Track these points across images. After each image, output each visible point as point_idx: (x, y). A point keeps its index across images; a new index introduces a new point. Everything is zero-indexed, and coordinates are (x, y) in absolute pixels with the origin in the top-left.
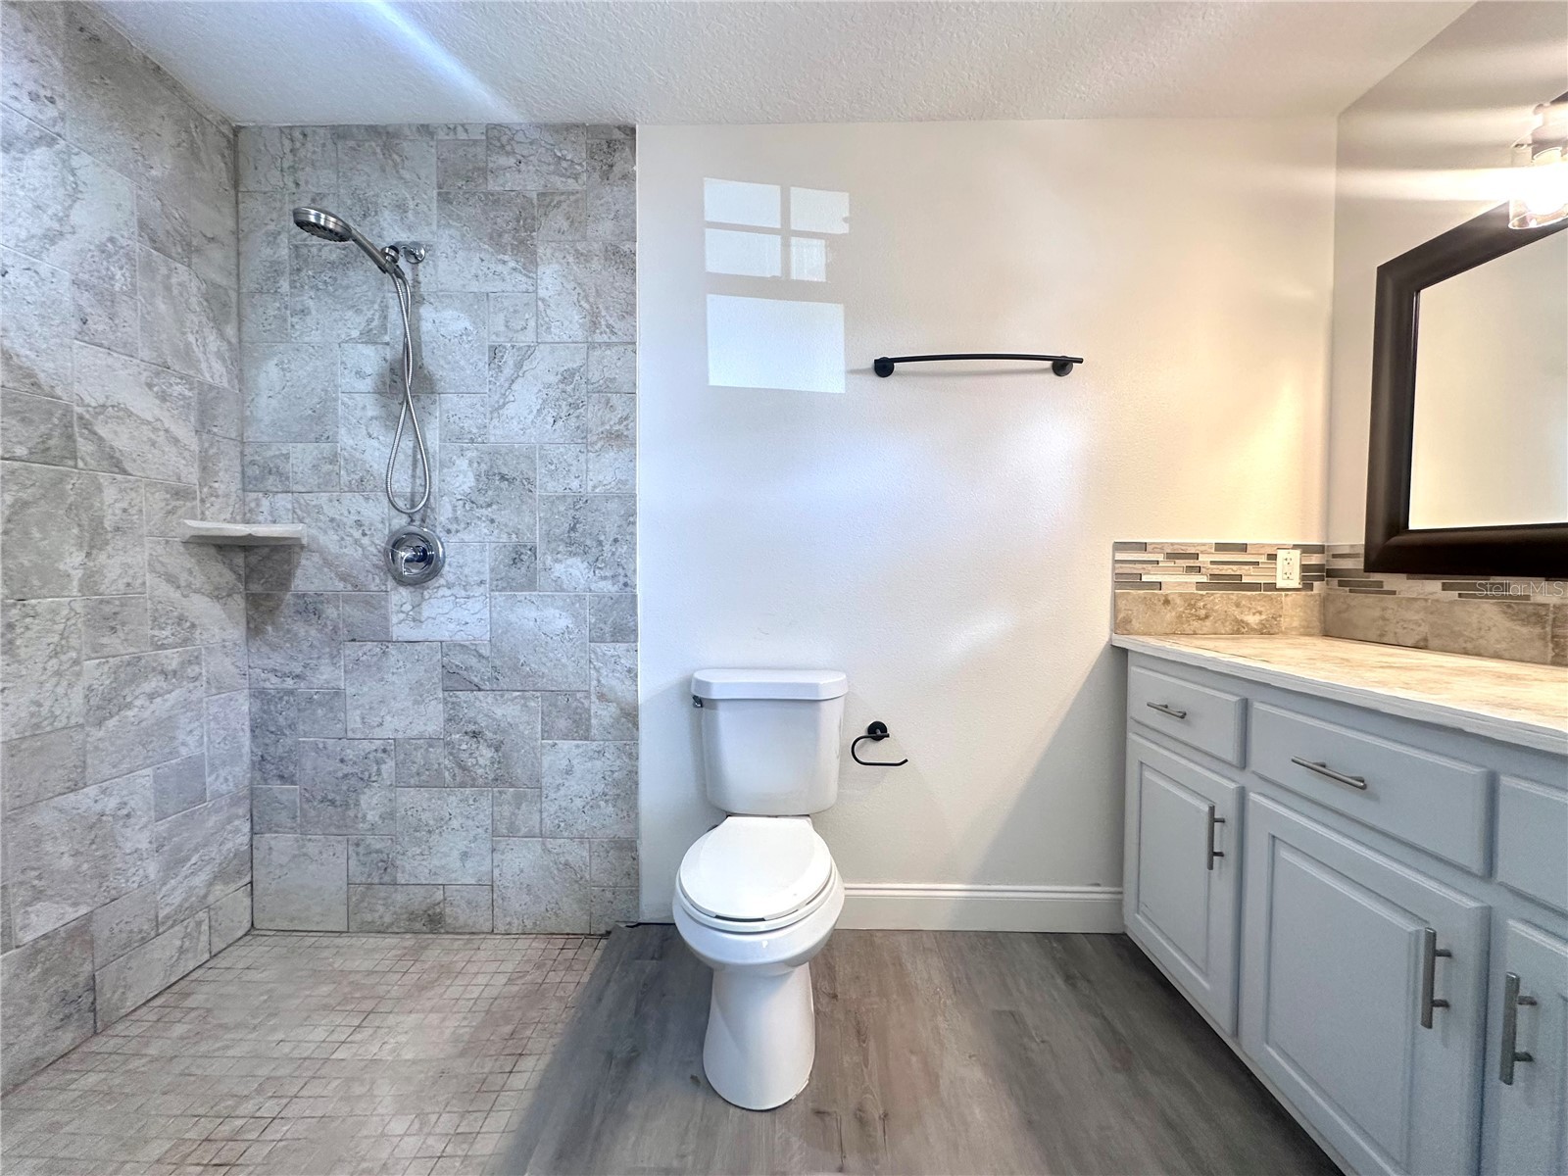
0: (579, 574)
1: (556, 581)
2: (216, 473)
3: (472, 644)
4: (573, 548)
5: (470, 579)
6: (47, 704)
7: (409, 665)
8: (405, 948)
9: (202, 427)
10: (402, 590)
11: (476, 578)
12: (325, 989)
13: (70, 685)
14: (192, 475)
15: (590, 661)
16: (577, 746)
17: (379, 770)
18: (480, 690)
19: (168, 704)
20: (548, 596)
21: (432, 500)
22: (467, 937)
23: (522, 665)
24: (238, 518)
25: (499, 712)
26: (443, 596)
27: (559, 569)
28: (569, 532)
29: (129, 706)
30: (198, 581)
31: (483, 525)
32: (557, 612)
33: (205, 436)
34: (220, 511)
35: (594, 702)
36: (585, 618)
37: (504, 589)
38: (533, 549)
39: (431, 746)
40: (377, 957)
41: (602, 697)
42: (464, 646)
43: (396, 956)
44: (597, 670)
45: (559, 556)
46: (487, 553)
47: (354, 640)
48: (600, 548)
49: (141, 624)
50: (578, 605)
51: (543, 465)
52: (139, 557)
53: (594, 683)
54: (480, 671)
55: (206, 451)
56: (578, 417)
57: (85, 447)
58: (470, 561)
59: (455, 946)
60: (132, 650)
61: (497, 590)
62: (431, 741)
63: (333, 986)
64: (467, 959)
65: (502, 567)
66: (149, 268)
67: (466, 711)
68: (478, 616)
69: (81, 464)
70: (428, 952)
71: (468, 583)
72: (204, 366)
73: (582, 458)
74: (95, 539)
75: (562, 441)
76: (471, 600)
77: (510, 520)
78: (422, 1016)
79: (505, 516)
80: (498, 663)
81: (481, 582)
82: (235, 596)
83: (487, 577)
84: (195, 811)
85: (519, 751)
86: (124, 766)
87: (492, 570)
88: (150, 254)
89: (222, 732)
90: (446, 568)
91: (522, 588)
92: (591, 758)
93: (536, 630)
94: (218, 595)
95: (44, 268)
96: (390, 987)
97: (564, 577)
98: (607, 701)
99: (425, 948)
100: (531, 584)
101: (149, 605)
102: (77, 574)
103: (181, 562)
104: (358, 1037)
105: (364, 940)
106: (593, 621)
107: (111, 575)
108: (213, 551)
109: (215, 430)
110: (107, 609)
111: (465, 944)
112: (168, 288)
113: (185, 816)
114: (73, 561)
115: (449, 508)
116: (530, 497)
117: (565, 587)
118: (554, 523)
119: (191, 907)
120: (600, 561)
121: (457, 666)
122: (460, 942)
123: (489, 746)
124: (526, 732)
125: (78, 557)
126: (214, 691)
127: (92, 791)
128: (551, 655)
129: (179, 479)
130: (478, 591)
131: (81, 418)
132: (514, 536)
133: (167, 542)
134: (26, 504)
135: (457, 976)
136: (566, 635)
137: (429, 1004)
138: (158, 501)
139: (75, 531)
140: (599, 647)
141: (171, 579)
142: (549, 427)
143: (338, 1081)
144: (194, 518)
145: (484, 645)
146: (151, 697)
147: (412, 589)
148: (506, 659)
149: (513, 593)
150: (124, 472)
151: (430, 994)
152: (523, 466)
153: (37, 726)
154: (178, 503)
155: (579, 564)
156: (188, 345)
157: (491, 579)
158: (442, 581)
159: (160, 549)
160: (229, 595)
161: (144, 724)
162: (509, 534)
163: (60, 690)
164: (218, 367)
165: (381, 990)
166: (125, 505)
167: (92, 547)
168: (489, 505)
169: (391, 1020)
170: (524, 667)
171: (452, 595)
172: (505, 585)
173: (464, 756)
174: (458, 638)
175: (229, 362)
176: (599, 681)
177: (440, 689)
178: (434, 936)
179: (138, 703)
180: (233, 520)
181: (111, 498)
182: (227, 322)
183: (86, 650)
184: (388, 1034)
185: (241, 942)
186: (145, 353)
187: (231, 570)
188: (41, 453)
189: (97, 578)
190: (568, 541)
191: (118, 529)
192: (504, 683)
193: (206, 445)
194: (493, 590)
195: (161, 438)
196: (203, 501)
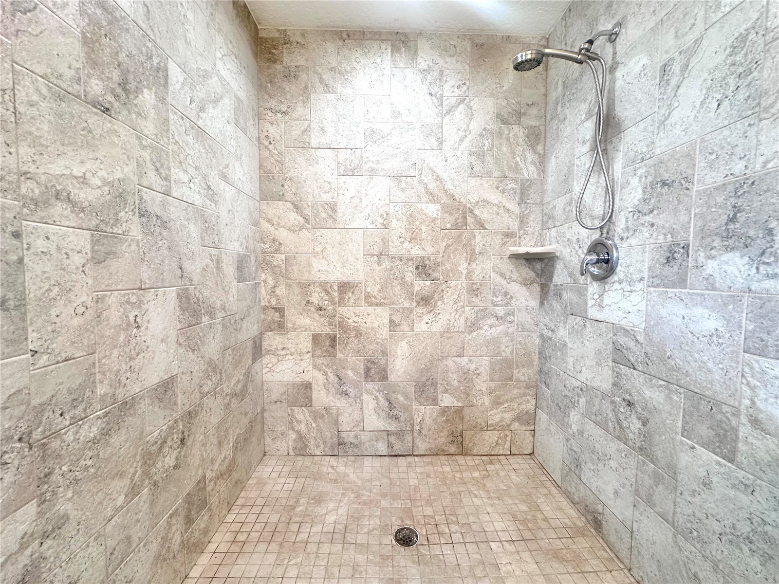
0: (736, 272)
1: (707, 279)
2: (528, 223)
3: (632, 330)
4: (731, 242)
5: (634, 276)
6: (452, 321)
7: (595, 337)
8: (574, 524)
9: (522, 201)
10: (594, 283)
11: (638, 276)
12: (523, 507)
13: (460, 316)
14: (514, 225)
15: (743, 376)
16: (718, 463)
17: (578, 400)
18: (634, 369)
19: (498, 332)
20: (698, 294)
21: (614, 217)
22: (613, 556)
23: (668, 358)
24: (539, 244)
25: (648, 393)
26: (616, 290)
27: (711, 267)
28: (726, 224)
29: (481, 328)
30: (515, 276)
31: (646, 229)
32: (706, 312)
33: (523, 205)
34: (529, 241)
35: (744, 425)
36: (740, 322)
37: (658, 286)
38: (686, 247)
39: (603, 398)
40: (558, 514)
41: (755, 422)
42: (627, 330)
43: (566, 524)
44: (753, 388)
45: (713, 251)
46: (647, 254)
47: (572, 314)
48: (769, 238)
49: (487, 294)
50: (731, 307)
51: (703, 158)
52: (488, 265)
53: (747, 402)
54: (636, 354)
55: (523, 213)
56: (748, 85)
57: (470, 220)
58: (634, 261)
59: (599, 553)
60: (483, 305)
61: (653, 286)
62: (604, 396)
63: (527, 509)
64: (596, 569)
65: (657, 265)
66: (500, 134)
67: (625, 382)
68: (637, 307)
69: (468, 228)
70: (581, 540)
71: (632, 280)
72: (524, 171)
73: (752, 132)
74: (472, 258)
75: (726, 122)
76: (634, 294)
77: (667, 222)
78: (538, 572)
79: (662, 219)
80: (649, 350)
81: (641, 280)
82: (534, 284)
83: (646, 275)
84: (507, 384)
85: (660, 436)
86: (478, 353)
87: (650, 269)
88: (501, 127)
89: (523, 350)
90: (619, 268)
91: (674, 286)
92: (734, 486)
93: (684, 327)
94: (525, 283)
95: (459, 153)
96: (545, 537)
97: (716, 275)
98: (762, 430)
99: (583, 535)
100: (682, 282)
101: (492, 286)
102: (465, 272)
103: (507, 267)
104: (506, 545)
105: (563, 500)
106: (751, 328)
107: (477, 273)
108: (524, 262)
109: (528, 201)
110: (475, 287)
111: (606, 559)
112: (508, 139)
113: (502, 384)
114: (463, 267)
115: (624, 220)
116: (687, 196)
117: (717, 285)
118: (710, 217)
119: (503, 426)
120: (767, 255)
121: (621, 345)
122: (605, 555)
123: (639, 418)
124: (668, 422)
125: (465, 265)
126: (520, 330)
127: (466, 359)
128: (696, 355)
129: (509, 229)
130: (640, 286)
131: (469, 208)
132: (669, 236)
133: (501, 258)
134: (449, 246)
135: (579, 573)
136: (715, 338)
137: (548, 570)
138: (498, 239)
139: (465, 255)
140: (757, 361)
141: (502, 275)
142: (712, 114)
143: (479, 557)
144: (515, 246)
145: (640, 333)
146: (491, 326)
147: (599, 283)
148: (655, 348)
149: (665, 290)
150: (485, 228)
151: (555, 565)
152: (683, 167)
153: (449, 329)
154: (507, 240)
155: (737, 260)
156: (517, 163)
157: (649, 277)
158: (616, 278)
159: (498, 261)
160: (531, 284)
161: (487, 338)
162: (665, 235)
163: (457, 317)
164: (532, 169)
165: (541, 534)
166: (484, 243)
167: (470, 261)
168: (651, 212)
169: (526, 555)
170: (670, 360)
171: (621, 289)
172: (659, 282)
173: (622, 417)
174: (624, 323)
175: (538, 164)
176: (753, 403)
177: (611, 359)
178: (595, 534)
179: (484, 328)
180: (536, 245)
181: (479, 240)
182: (538, 144)
183: (466, 303)
184: (517, 560)
185: (524, 457)
186: (496, 174)
187: (533, 271)
188: (456, 226)
189: (472, 274)
190: (724, 234)
191: (480, 253)
192: (652, 369)
193: (523, 209)
194: (649, 286)
195: (502, 211)
196: (520, 237)
